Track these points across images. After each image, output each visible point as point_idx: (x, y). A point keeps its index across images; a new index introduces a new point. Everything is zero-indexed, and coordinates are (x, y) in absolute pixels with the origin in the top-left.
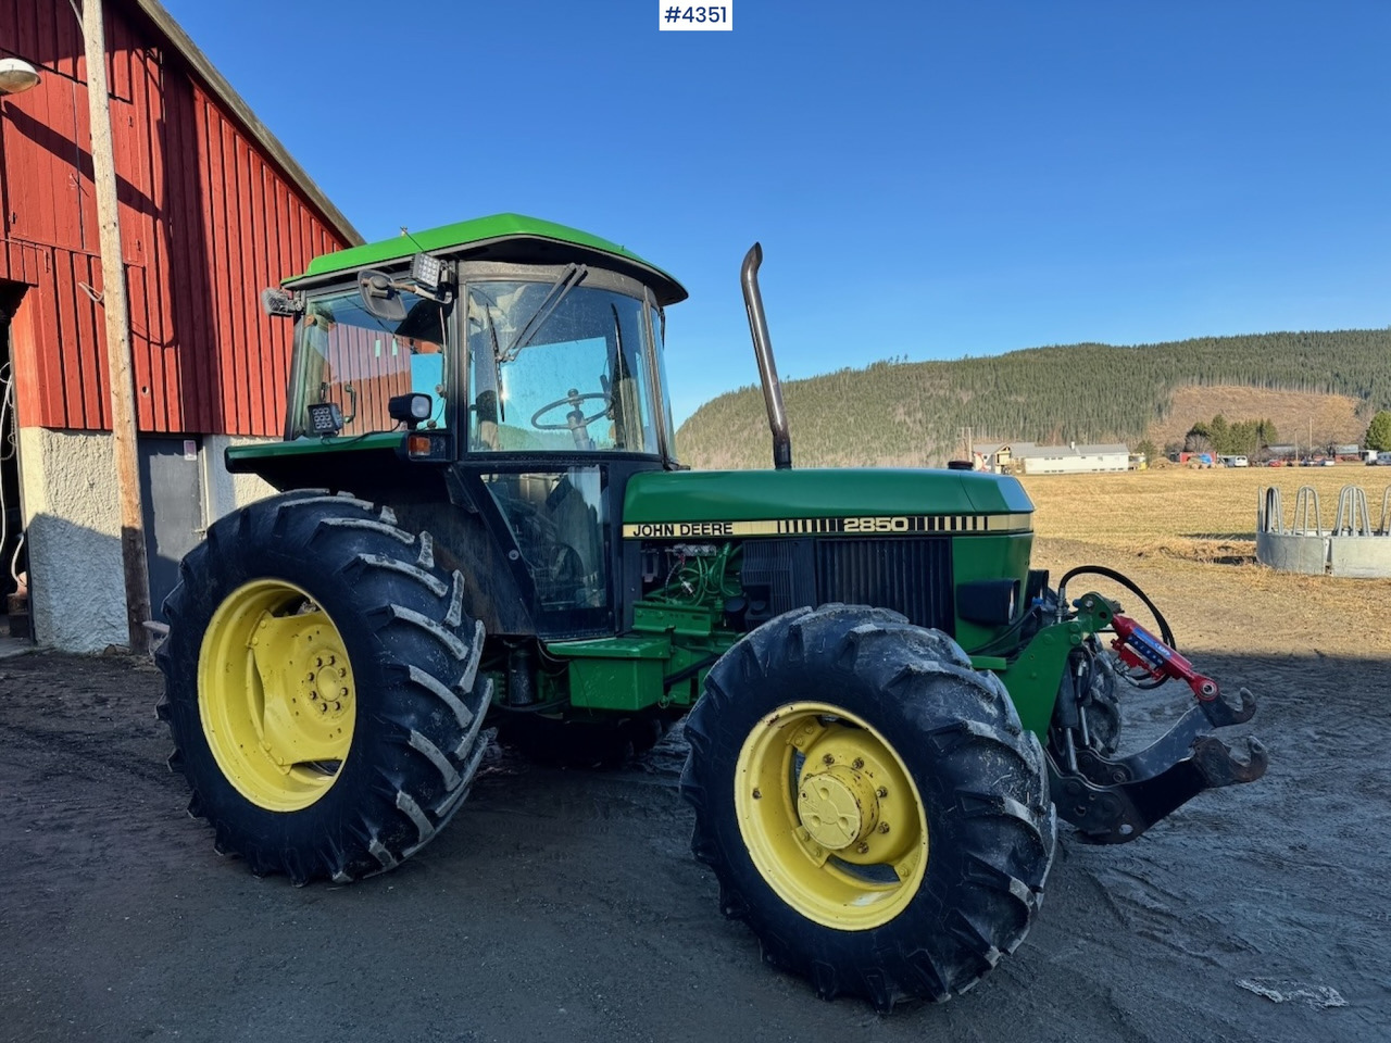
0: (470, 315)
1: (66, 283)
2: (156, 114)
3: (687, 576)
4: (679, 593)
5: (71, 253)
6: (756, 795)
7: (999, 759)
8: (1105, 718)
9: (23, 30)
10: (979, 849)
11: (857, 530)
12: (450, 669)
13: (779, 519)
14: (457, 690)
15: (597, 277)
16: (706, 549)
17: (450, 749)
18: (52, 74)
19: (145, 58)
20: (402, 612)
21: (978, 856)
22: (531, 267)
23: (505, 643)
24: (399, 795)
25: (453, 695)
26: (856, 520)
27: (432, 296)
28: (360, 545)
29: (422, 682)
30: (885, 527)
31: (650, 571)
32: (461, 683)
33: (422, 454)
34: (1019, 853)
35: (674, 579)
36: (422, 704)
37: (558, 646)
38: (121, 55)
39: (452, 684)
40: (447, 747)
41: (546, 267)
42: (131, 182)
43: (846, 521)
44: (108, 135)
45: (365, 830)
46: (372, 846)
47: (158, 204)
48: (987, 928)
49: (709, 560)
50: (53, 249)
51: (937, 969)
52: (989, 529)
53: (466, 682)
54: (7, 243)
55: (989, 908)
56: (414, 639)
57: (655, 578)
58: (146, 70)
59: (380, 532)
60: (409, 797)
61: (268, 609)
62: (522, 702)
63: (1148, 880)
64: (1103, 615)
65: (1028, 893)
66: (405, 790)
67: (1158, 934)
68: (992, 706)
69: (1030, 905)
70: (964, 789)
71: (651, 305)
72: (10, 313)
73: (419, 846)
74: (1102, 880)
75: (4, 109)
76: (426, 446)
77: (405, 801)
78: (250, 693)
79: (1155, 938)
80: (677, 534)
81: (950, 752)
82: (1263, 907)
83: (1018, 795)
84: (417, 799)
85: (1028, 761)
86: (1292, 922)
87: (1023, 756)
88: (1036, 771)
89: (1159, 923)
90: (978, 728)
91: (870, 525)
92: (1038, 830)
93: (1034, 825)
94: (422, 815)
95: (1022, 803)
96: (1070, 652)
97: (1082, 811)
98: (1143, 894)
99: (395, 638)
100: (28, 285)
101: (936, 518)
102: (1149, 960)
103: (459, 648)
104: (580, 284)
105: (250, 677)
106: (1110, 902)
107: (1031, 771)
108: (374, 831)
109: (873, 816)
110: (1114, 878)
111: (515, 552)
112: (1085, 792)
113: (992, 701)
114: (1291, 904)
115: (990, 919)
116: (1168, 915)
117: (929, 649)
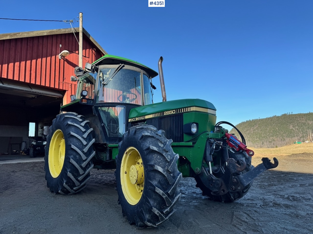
0: (100, 76)
1: (74, 90)
2: (93, 60)
5: (75, 85)
6: (126, 173)
7: (158, 157)
9: (70, 46)
10: (151, 180)
11: (166, 114)
12: (82, 147)
13: (153, 114)
14: (83, 152)
15: (127, 67)
16: (142, 123)
17: (81, 165)
18: (74, 53)
19: (92, 50)
20: (72, 133)
21: (150, 182)
22: (112, 65)
23: (104, 146)
24: (68, 173)
25: (81, 152)
26: (166, 112)
27: (90, 72)
29: (74, 149)
30: (171, 113)
32: (84, 150)
33: (84, 103)
34: (161, 182)
36: (74, 153)
37: (111, 145)
38: (88, 50)
39: (82, 150)
40: (80, 164)
41: (115, 65)
43: (164, 112)
45: (63, 181)
46: (64, 185)
48: (153, 202)
50: (72, 84)
51: (144, 214)
52: (191, 111)
53: (86, 150)
54: (63, 83)
55: (154, 197)
56: (75, 140)
58: (92, 52)
59: (75, 119)
60: (70, 174)
61: (63, 138)
62: (107, 160)
63: (250, 215)
64: (222, 133)
65: (162, 193)
66: (69, 172)
67: (237, 226)
68: (162, 145)
69: (164, 197)
70: (149, 164)
71: (143, 74)
72: (63, 96)
73: (77, 187)
74: (235, 213)
75: (65, 60)
76: (85, 101)
77: (70, 175)
78: (59, 155)
79: (235, 226)
80: (137, 120)
81: (147, 154)
82: (279, 224)
83: (162, 166)
84: (73, 175)
85: (166, 157)
86: (284, 228)
87: (165, 156)
88: (169, 161)
89: (241, 223)
90: (152, 148)
91: (169, 113)
92: (166, 175)
93: (165, 173)
94: (74, 179)
95: (162, 168)
96: (207, 141)
97: (212, 185)
98: (244, 217)
99: (71, 139)
100: (66, 90)
101: (181, 109)
102: (227, 230)
103: (85, 143)
104: (123, 68)
105: (60, 152)
106: (232, 218)
107: (167, 160)
108: (65, 181)
109: (142, 176)
110: (240, 213)
111: (103, 124)
112: (212, 179)
113: (162, 143)
114: (290, 225)
115: (155, 200)
116: (246, 222)
117: (153, 132)
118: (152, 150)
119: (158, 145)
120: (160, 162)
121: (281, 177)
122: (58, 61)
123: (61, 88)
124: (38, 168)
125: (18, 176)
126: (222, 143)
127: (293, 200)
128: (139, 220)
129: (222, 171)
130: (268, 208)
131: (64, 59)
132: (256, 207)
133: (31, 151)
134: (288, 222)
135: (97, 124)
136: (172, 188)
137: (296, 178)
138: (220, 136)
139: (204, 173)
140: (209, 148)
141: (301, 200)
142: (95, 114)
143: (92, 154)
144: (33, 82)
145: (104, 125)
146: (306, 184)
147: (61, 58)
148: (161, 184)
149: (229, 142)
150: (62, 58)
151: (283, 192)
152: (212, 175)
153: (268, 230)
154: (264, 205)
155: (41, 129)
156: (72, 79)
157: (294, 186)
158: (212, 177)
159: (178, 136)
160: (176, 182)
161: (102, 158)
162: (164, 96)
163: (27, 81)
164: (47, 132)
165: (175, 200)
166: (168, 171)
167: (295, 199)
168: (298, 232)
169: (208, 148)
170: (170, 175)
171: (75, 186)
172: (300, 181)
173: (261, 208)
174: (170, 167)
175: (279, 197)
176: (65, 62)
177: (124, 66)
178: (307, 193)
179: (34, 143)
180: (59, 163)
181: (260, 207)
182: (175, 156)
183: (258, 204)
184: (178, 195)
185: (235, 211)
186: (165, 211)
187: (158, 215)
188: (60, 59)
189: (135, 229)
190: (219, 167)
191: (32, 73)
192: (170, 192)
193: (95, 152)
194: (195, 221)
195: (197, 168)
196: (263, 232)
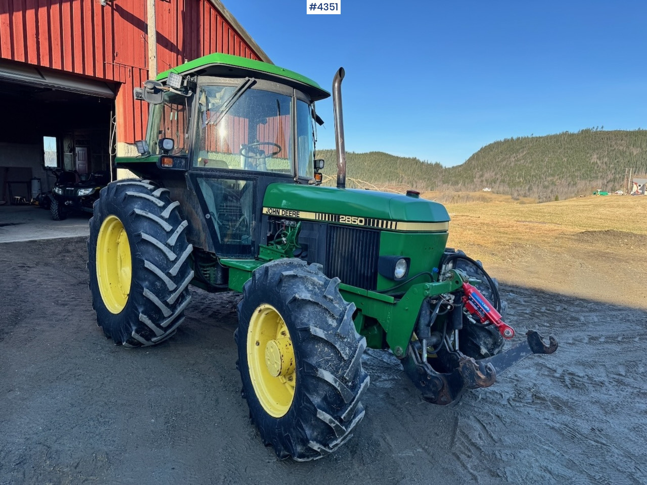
0: (200, 102)
1: (137, 82)
2: (181, 8)
3: (285, 235)
4: (280, 243)
5: (140, 69)
6: (258, 344)
7: (326, 349)
8: (491, 338)
10: (309, 393)
11: (344, 222)
12: (167, 264)
13: (316, 212)
14: (168, 275)
15: (261, 84)
16: (292, 222)
17: (165, 299)
20: (145, 236)
21: (308, 395)
23: (211, 255)
24: (140, 315)
25: (165, 276)
26: (344, 217)
27: (179, 93)
28: (139, 204)
29: (150, 268)
30: (355, 222)
31: (270, 231)
32: (171, 271)
33: (167, 166)
34: (329, 399)
35: (279, 236)
36: (151, 278)
37: (225, 260)
39: (167, 271)
40: (164, 298)
41: (236, 79)
42: (167, 38)
43: (341, 217)
44: (154, 17)
45: (131, 327)
46: (133, 334)
47: (180, 47)
48: (311, 431)
49: (293, 227)
50: (132, 67)
51: (293, 445)
52: (397, 229)
53: (174, 271)
54: (113, 65)
55: (313, 422)
56: (151, 249)
57: (271, 234)
59: (148, 200)
60: (145, 316)
62: (218, 283)
63: (488, 427)
64: (457, 282)
65: (330, 420)
66: (142, 313)
67: (463, 457)
68: (335, 321)
69: (333, 425)
70: (306, 360)
71: (297, 99)
72: (116, 94)
73: (158, 338)
74: (462, 421)
75: (115, 7)
76: (170, 162)
77: (143, 318)
78: (119, 262)
79: (458, 458)
80: (281, 214)
81: (304, 340)
82: (538, 457)
83: (333, 368)
84: (150, 318)
85: (342, 352)
86: (546, 470)
87: (339, 349)
88: (346, 358)
89: (470, 451)
90: (315, 331)
91: (350, 220)
92: (339, 389)
93: (336, 385)
94: (153, 325)
95: (332, 373)
96: (424, 300)
97: (424, 383)
98: (476, 434)
99: (143, 248)
100: (122, 83)
101: (376, 220)
102: (443, 468)
103: (172, 256)
104: (252, 88)
105: (119, 256)
106: (454, 433)
107: (343, 358)
108: (134, 328)
109: (291, 364)
110: (469, 422)
111: (208, 215)
112: (426, 374)
113: (335, 319)
114: (557, 459)
115: (313, 427)
116: (478, 448)
117: (316, 287)
118: (313, 335)
119: (327, 323)
120: (328, 361)
121: (556, 311)
122: (98, 11)
123: (109, 77)
124: (73, 257)
125: (35, 281)
126: (453, 297)
127: (570, 386)
128: (282, 448)
129: (445, 346)
130: (522, 409)
131: (112, 6)
132: (500, 405)
133: (55, 207)
134: (554, 452)
135: (194, 206)
136: (349, 408)
137: (584, 317)
138: (451, 288)
139: (412, 358)
140: (426, 312)
141: (586, 385)
142: (191, 189)
143: (188, 277)
144: (45, 63)
145: (211, 217)
146: (602, 335)
147: (105, 4)
148: (328, 403)
149: (467, 302)
150: (107, 4)
151: (554, 358)
152: (426, 365)
153: (517, 473)
154: (516, 399)
155: (70, 152)
156: (136, 95)
157: (576, 340)
158: (426, 369)
159: (366, 274)
160: (358, 398)
161: (208, 275)
162: (341, 165)
163: (33, 61)
164: (83, 160)
165: (352, 424)
166: (342, 378)
167: (574, 384)
168: (570, 481)
169: (424, 312)
170: (347, 385)
171: (155, 336)
172: (590, 325)
173: (509, 406)
174: (348, 371)
175: (546, 373)
176: (116, 13)
177: (254, 83)
178: (600, 365)
179: (59, 191)
180: (118, 278)
181: (507, 403)
182: (360, 344)
183: (506, 394)
184: (359, 416)
185: (461, 415)
186: (332, 445)
187: (319, 450)
188: (103, 7)
189: (275, 460)
190: (442, 337)
191: (40, 40)
192: (344, 417)
193: (193, 271)
194: (386, 438)
195: (399, 349)
196: (506, 479)
